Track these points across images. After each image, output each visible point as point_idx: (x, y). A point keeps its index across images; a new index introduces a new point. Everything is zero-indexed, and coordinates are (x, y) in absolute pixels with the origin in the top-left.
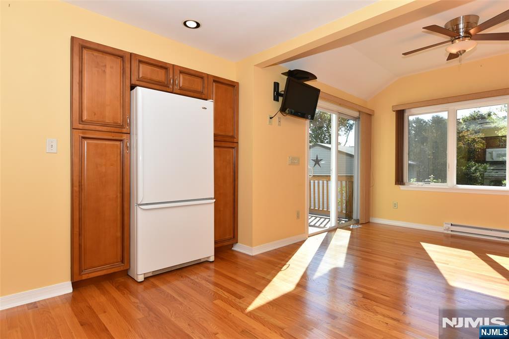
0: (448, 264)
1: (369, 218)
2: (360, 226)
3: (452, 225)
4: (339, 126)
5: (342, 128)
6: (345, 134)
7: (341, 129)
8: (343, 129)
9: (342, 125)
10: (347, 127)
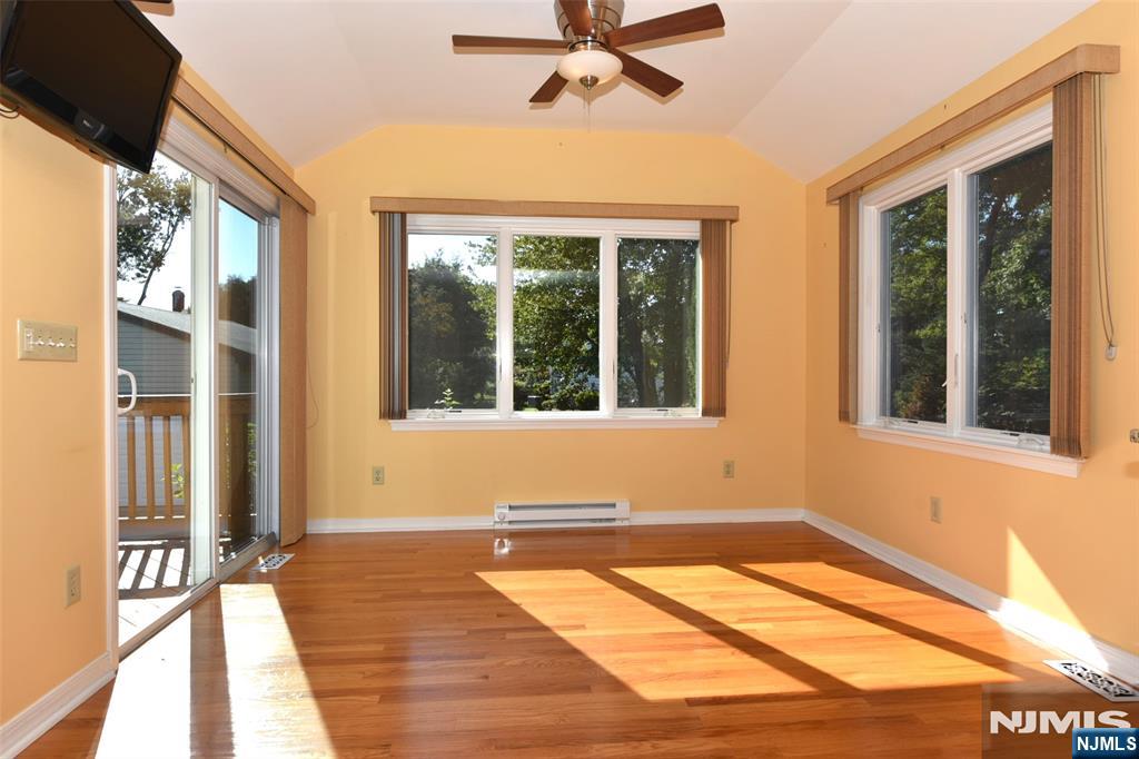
0: (583, 627)
1: (304, 524)
2: (288, 557)
3: (510, 507)
4: (119, 251)
5: (129, 260)
6: (138, 275)
7: (124, 259)
8: (132, 261)
9: (128, 250)
10: (146, 258)
